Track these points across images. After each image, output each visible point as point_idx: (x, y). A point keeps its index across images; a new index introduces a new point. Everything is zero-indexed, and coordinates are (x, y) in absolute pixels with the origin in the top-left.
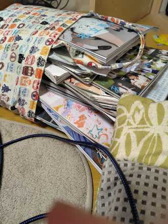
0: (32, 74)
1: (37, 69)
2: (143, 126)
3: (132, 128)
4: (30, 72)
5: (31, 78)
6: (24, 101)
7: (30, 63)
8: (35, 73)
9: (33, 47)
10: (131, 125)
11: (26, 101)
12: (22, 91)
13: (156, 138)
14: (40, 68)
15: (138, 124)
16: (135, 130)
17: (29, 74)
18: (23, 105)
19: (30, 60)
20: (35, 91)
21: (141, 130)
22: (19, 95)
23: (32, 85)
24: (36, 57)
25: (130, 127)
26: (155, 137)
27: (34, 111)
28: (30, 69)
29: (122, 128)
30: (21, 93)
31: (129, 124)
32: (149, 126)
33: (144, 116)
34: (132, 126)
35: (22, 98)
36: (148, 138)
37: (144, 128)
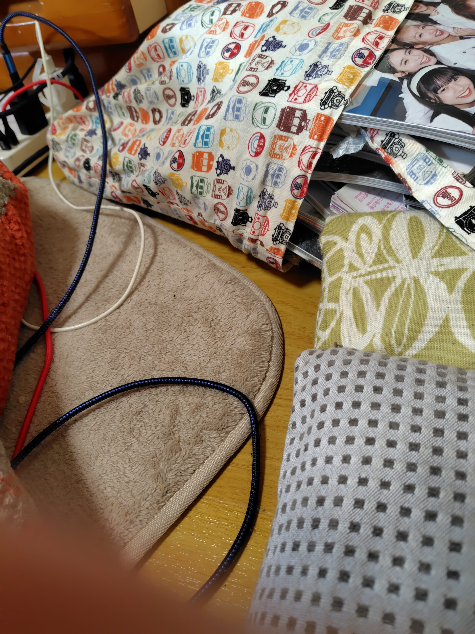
0: (300, 129)
1: (318, 116)
2: (380, 267)
3: (360, 276)
4: (296, 122)
5: (296, 139)
6: (271, 197)
7: (301, 100)
8: (311, 125)
9: (316, 65)
10: (357, 269)
11: (276, 199)
12: (271, 172)
13: (412, 286)
14: (327, 112)
15: (371, 266)
16: (367, 278)
17: (294, 129)
18: (267, 208)
19: (302, 93)
20: (302, 173)
21: (378, 276)
22: (264, 182)
23: (296, 158)
24: (320, 87)
25: (355, 274)
26: (409, 285)
27: (291, 226)
28: (298, 114)
29: (340, 279)
30: (269, 177)
31: (352, 268)
32: (395, 264)
33: (382, 247)
34: (359, 273)
35: (269, 190)
36: (396, 290)
37: (383, 270)
